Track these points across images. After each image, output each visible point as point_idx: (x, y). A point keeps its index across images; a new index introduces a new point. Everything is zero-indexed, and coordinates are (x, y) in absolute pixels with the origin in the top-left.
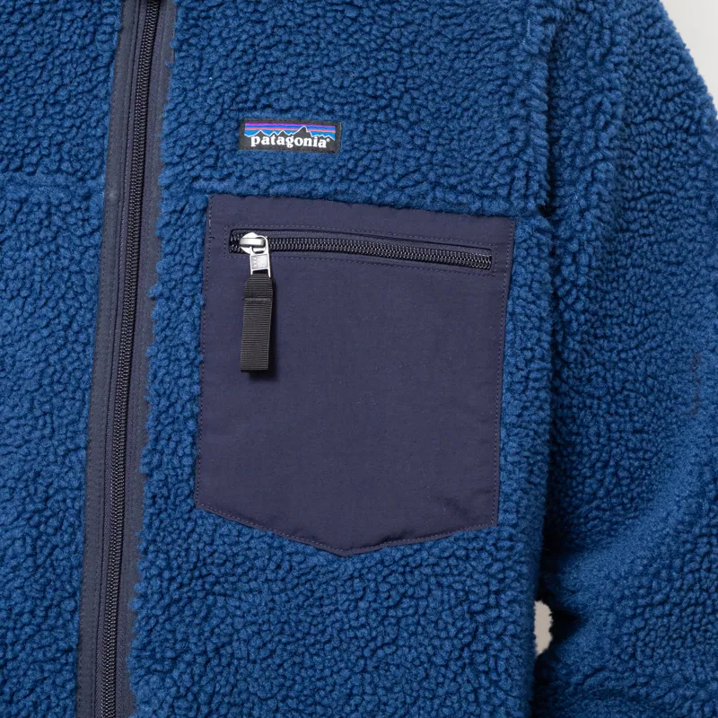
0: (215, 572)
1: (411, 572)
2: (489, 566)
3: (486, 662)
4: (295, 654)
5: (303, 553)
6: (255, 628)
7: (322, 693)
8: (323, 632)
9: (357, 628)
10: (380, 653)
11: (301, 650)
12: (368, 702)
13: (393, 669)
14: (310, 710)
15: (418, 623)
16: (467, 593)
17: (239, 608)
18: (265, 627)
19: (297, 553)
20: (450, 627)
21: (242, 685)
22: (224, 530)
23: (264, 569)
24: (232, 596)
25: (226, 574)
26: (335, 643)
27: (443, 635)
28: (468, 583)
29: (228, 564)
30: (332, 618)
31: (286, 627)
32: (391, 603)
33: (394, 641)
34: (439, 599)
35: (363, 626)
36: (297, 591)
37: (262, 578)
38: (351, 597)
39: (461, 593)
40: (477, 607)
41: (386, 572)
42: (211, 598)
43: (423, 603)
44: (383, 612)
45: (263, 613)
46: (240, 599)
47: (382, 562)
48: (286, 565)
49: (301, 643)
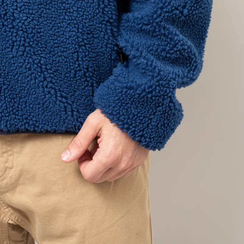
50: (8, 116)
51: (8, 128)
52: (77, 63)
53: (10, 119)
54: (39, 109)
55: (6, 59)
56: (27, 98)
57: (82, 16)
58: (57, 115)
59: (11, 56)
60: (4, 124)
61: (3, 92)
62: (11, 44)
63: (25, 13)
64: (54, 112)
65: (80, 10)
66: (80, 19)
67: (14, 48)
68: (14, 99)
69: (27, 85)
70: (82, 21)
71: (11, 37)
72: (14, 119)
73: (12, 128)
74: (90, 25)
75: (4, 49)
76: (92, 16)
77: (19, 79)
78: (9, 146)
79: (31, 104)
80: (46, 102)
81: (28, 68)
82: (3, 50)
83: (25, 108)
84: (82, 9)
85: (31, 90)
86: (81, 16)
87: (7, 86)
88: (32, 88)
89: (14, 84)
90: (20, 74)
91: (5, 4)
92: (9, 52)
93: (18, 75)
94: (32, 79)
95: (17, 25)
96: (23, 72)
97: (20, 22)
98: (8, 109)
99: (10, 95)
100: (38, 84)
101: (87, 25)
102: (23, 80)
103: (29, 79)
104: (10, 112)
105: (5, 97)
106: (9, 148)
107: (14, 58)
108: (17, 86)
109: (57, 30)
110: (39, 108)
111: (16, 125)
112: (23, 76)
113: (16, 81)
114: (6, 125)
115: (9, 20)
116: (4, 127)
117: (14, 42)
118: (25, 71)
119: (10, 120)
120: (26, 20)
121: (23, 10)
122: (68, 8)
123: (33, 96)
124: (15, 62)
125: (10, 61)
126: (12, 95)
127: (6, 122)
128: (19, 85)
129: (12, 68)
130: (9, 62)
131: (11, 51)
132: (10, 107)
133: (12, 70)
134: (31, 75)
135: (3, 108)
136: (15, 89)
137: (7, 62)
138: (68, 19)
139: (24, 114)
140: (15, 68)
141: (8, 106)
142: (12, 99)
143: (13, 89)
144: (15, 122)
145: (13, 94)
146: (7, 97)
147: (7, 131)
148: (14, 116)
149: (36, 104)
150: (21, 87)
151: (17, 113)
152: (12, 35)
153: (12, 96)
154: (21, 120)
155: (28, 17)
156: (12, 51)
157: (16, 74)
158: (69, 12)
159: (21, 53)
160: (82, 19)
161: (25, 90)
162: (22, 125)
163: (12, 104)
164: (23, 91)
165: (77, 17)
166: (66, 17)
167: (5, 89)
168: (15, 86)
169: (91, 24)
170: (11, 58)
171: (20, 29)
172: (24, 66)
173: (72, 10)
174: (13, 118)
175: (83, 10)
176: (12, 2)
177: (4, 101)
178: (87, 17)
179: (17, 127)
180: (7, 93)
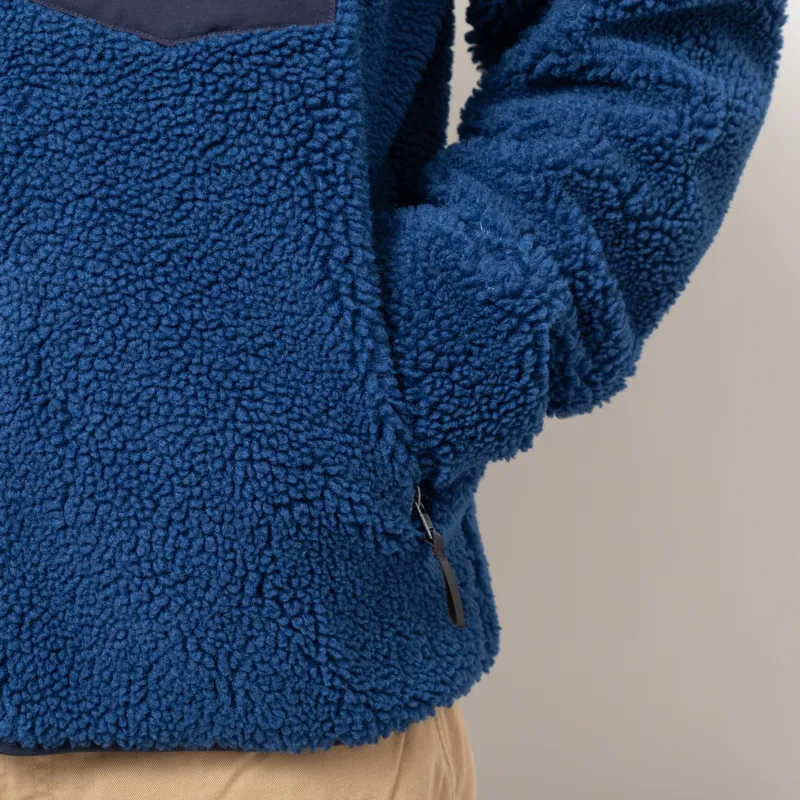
0: (33, 61)
1: (240, 61)
2: (326, 61)
3: (323, 162)
4: (118, 152)
5: (127, 40)
6: (74, 122)
7: (149, 195)
8: (149, 129)
9: (184, 125)
10: (209, 154)
11: (126, 147)
12: (201, 209)
13: (224, 172)
14: (135, 211)
15: (248, 120)
16: (302, 86)
17: (56, 99)
18: (86, 122)
19: (120, 40)
20: (283, 123)
21: (54, 179)
22: (44, 17)
23: (85, 59)
24: (49, 88)
25: (45, 65)
26: (162, 142)
27: (275, 131)
28: (304, 75)
29: (48, 54)
30: (159, 114)
31: (109, 123)
32: (217, 96)
33: (223, 139)
34: (270, 91)
35: (191, 122)
36: (120, 84)
37: (83, 69)
38: (177, 91)
39: (296, 86)
40: (312, 101)
41: (212, 59)
42: (27, 88)
43: (252, 97)
44: (210, 107)
45: (84, 107)
46: (58, 91)
47: (208, 48)
48: (108, 55)
49: (126, 140)
50: (38, 702)
51: (35, 739)
52: (267, 553)
53: (42, 710)
54: (129, 685)
55: (43, 532)
56: (95, 651)
57: (288, 410)
58: (190, 703)
59: (58, 523)
60: (25, 725)
61: (27, 629)
62: (60, 491)
63: (98, 403)
64: (182, 694)
65: (282, 390)
66: (283, 419)
67: (70, 500)
68: (57, 651)
69: (102, 610)
70: (288, 426)
71: (58, 472)
72: (55, 710)
73: (48, 737)
74: (314, 439)
75: (38, 501)
76: (323, 408)
77: (78, 592)
78: (42, 780)
79: (106, 668)
80: (157, 662)
81: (109, 561)
82: (34, 505)
83: (87, 679)
84: (290, 387)
85: (112, 625)
86: (286, 412)
87: (40, 611)
88: (116, 621)
89: (60, 605)
90: (82, 577)
91: (43, 375)
92: (52, 511)
93: (77, 579)
94: (118, 594)
95: (74, 438)
96: (91, 572)
97: (83, 430)
98: (40, 681)
99: (46, 639)
100: (137, 609)
101: (302, 438)
102: (91, 597)
103: (109, 591)
104: (44, 689)
105: (32, 646)
106: (41, 788)
107: (69, 530)
108: (68, 613)
109: (200, 458)
110: (130, 683)
111: (59, 730)
112: (91, 583)
113: (68, 597)
114: (32, 730)
115: (52, 423)
116: (26, 736)
117: (68, 485)
118: (99, 568)
119: (45, 713)
120: (98, 424)
121: (93, 394)
122: (248, 385)
123: (117, 645)
124: (68, 539)
125: (53, 537)
126: (52, 639)
127: (33, 719)
128: (77, 610)
129: (58, 560)
130: (51, 541)
131: (59, 510)
132: (45, 675)
133: (59, 565)
134: (116, 580)
135: (25, 677)
136: (63, 621)
137: (45, 540)
138: (246, 419)
139: (85, 699)
140: (68, 558)
141: (41, 672)
142: (53, 651)
143: (56, 622)
144: (58, 720)
145: (56, 636)
146: (37, 645)
147: (32, 746)
148: (55, 701)
149: (123, 671)
150: (81, 616)
151: (64, 694)
152: (60, 465)
153: (52, 644)
154: (75, 716)
155: (105, 416)
156: (61, 509)
157: (71, 577)
158: (252, 399)
159: (88, 518)
160: (289, 420)
161: (92, 626)
162: (79, 731)
163: (52, 668)
164: (86, 628)
165: (273, 413)
166: (241, 415)
167: (32, 622)
168: (64, 612)
169: (317, 434)
170: (59, 530)
171: (84, 450)
172: (95, 555)
173: (258, 393)
174: (53, 707)
175: (293, 392)
176: (63, 371)
177: (30, 657)
178: (305, 413)
179: (62, 735)
180: (38, 634)
